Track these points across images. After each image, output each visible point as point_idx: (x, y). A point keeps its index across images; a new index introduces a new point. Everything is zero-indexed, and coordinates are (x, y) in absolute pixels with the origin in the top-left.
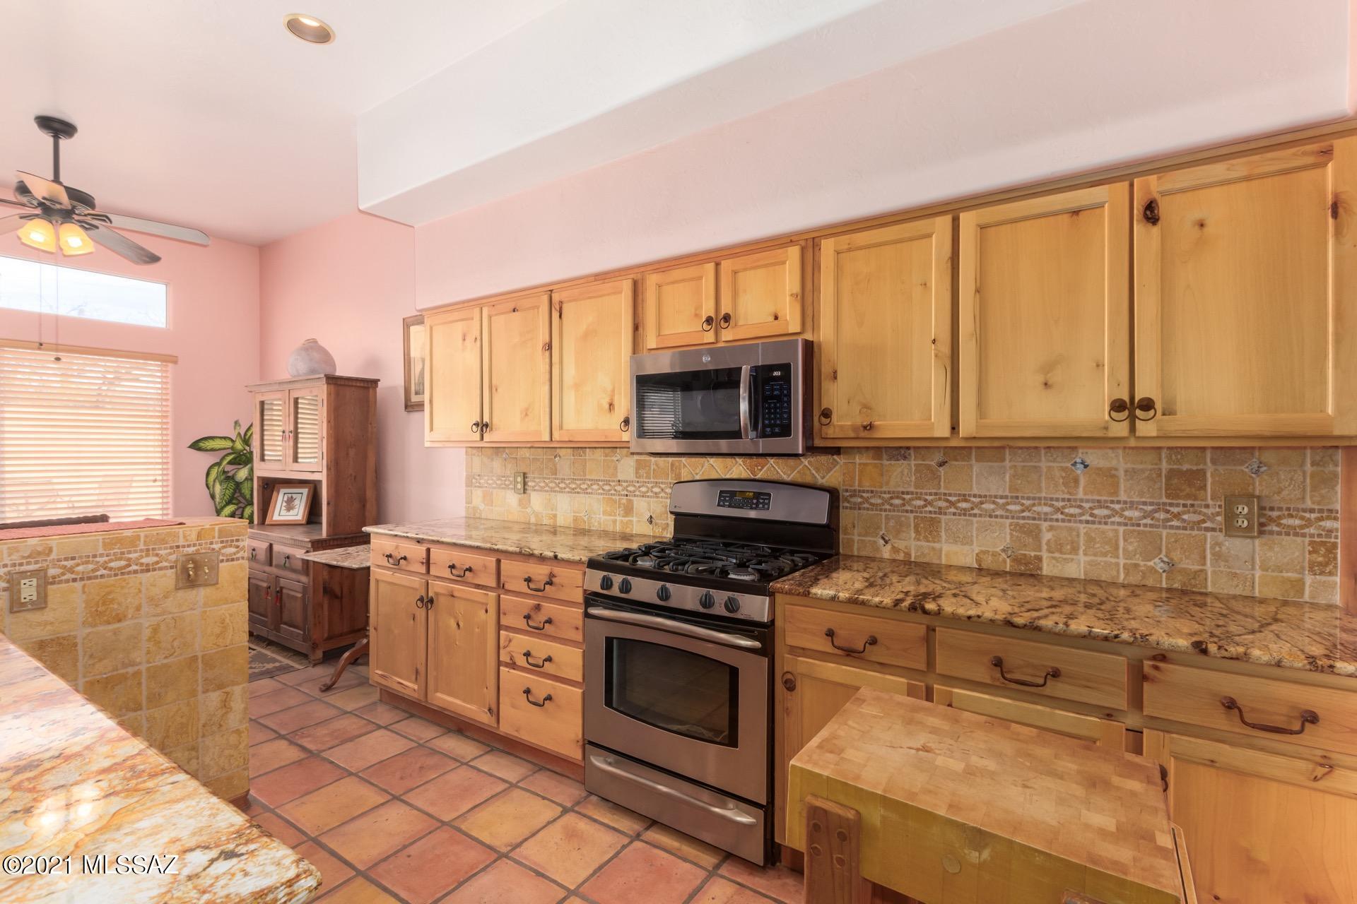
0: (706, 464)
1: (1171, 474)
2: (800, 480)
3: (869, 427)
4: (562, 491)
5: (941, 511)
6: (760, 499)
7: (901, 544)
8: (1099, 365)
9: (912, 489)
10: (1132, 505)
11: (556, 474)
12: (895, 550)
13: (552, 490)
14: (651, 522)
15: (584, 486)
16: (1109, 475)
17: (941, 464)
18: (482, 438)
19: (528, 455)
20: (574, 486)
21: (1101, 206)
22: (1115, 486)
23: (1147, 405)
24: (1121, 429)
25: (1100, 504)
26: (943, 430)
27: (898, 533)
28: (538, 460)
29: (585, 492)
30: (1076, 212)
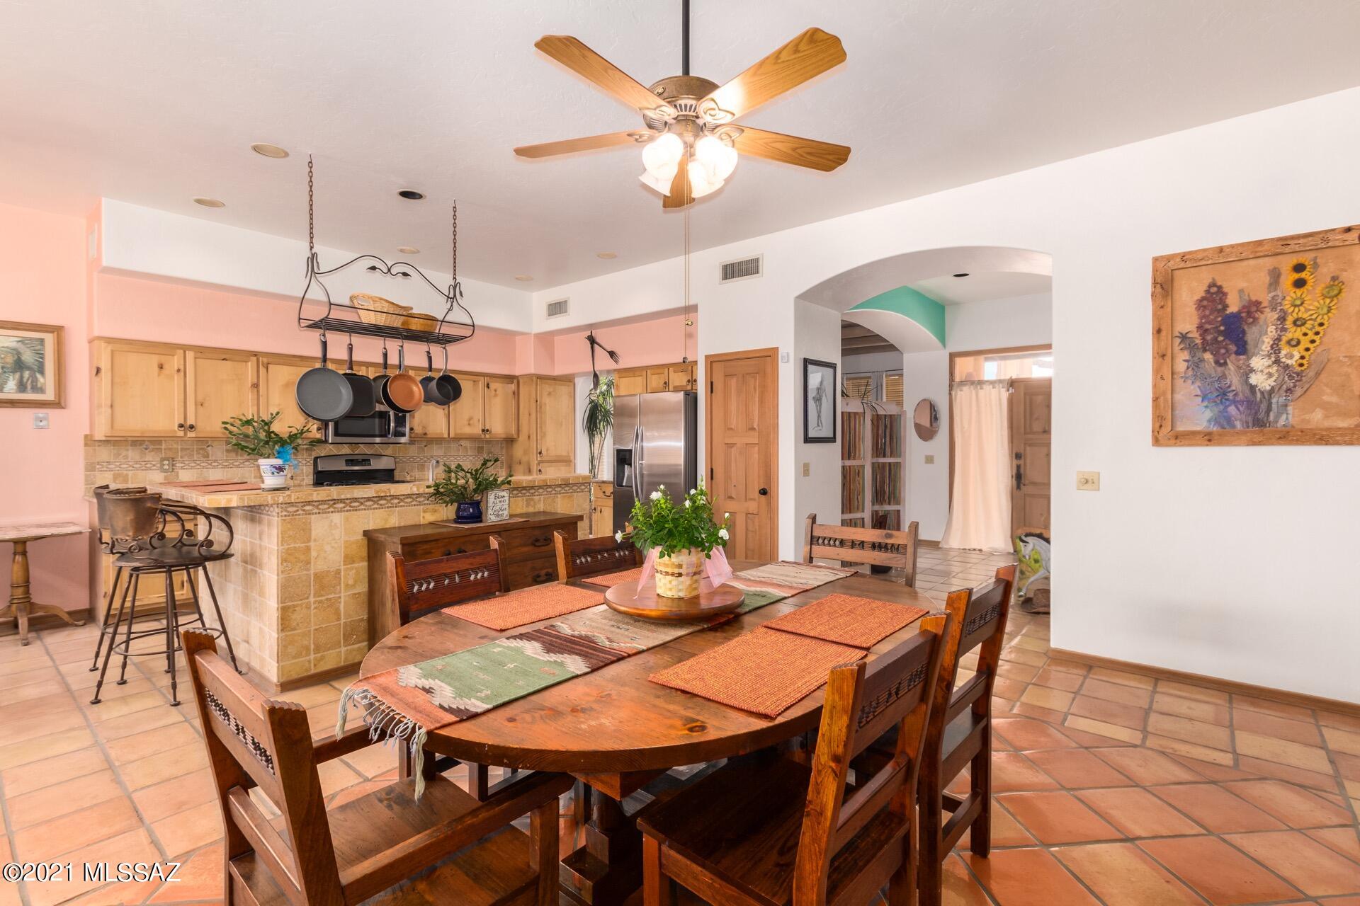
0: (327, 449)
1: (479, 447)
2: (374, 453)
3: (425, 434)
4: (214, 467)
5: (425, 462)
6: (366, 461)
7: (413, 474)
8: (479, 420)
9: (416, 455)
10: (471, 456)
11: (208, 457)
12: (411, 476)
13: (204, 467)
14: (292, 479)
15: (237, 463)
16: (466, 448)
17: (425, 446)
18: (185, 434)
19: (175, 446)
20: (227, 464)
21: (479, 381)
22: (467, 451)
23: (488, 430)
24: (483, 436)
25: (465, 456)
26: (446, 436)
27: (412, 471)
28: (189, 449)
29: (238, 466)
30: (474, 381)
